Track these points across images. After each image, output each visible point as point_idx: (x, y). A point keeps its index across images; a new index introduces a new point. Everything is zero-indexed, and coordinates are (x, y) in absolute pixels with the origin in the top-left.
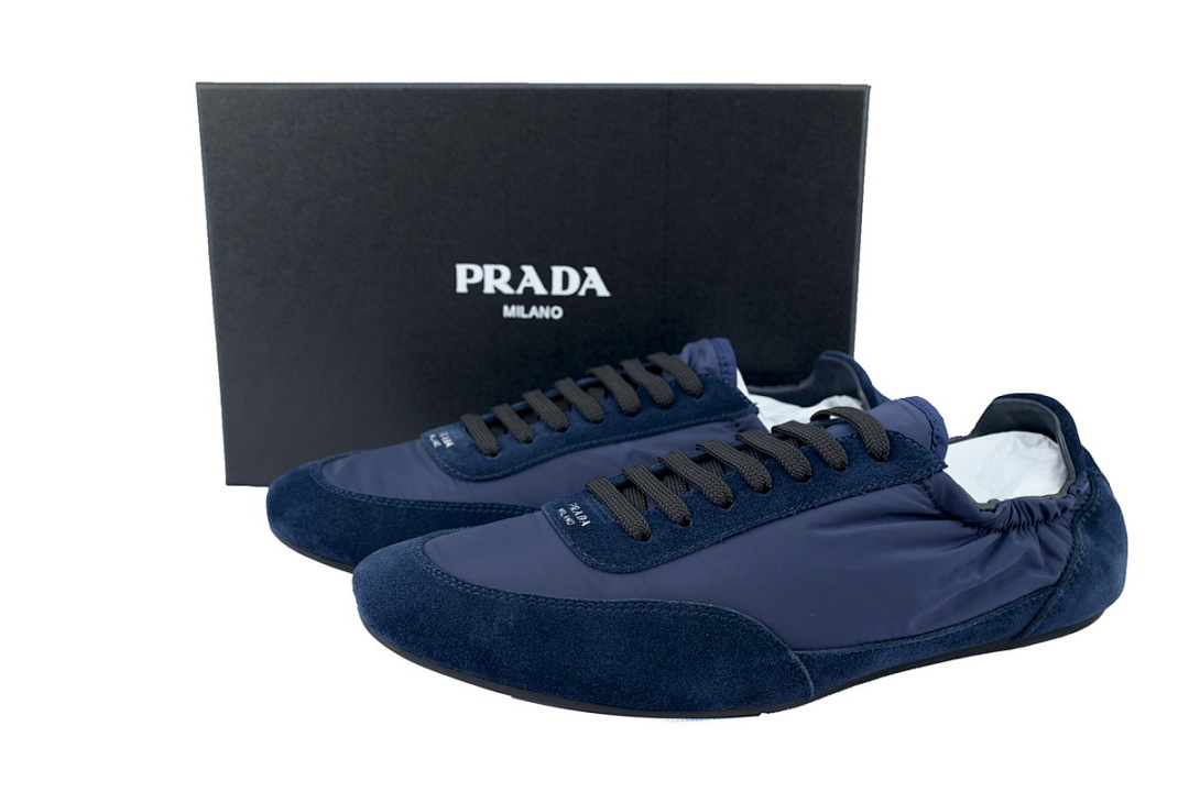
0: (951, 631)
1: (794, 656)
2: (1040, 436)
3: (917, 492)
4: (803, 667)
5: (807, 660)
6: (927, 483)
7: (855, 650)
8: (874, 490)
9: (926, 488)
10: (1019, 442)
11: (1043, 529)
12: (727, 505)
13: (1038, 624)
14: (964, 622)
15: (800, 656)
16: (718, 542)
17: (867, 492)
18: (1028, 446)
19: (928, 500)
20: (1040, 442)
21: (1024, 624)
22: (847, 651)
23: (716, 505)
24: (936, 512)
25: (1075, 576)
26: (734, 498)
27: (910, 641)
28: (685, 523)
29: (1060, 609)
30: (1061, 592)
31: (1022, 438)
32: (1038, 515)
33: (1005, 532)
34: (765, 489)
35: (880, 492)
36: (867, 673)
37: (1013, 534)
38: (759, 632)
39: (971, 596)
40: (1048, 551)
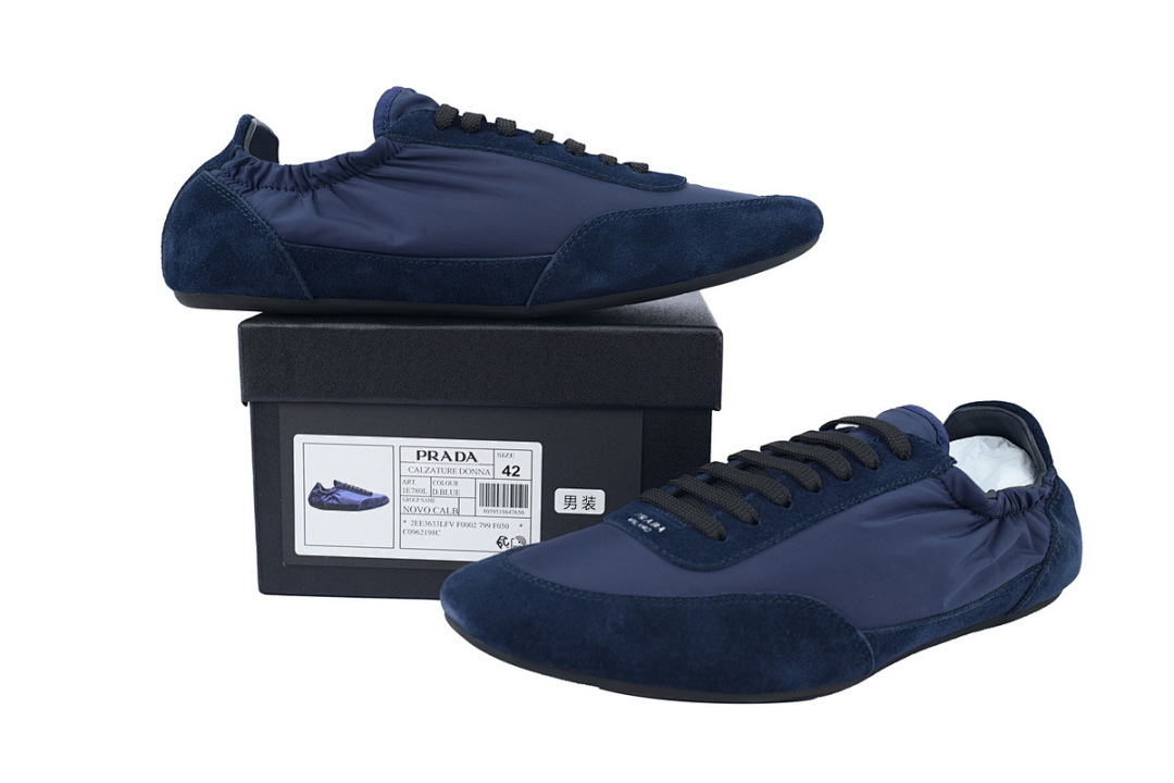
0: (972, 607)
1: (861, 635)
2: (1001, 439)
3: (935, 485)
4: (869, 645)
5: (871, 638)
6: (943, 477)
7: (906, 627)
8: (904, 485)
9: (943, 482)
10: (983, 444)
11: (1029, 515)
12: (787, 505)
13: (1029, 599)
14: (981, 599)
15: (866, 634)
16: (787, 537)
17: (899, 486)
18: (992, 447)
19: (946, 493)
20: (1000, 444)
21: (1019, 598)
22: (900, 628)
23: (776, 504)
24: (952, 503)
25: (1057, 554)
26: (793, 498)
27: (945, 618)
28: (755, 523)
29: (1045, 584)
30: (1047, 570)
31: (985, 441)
32: (1025, 503)
33: (1002, 520)
34: (817, 490)
35: (909, 486)
36: (914, 647)
37: (1008, 520)
38: (833, 615)
39: (984, 577)
40: (1035, 534)
